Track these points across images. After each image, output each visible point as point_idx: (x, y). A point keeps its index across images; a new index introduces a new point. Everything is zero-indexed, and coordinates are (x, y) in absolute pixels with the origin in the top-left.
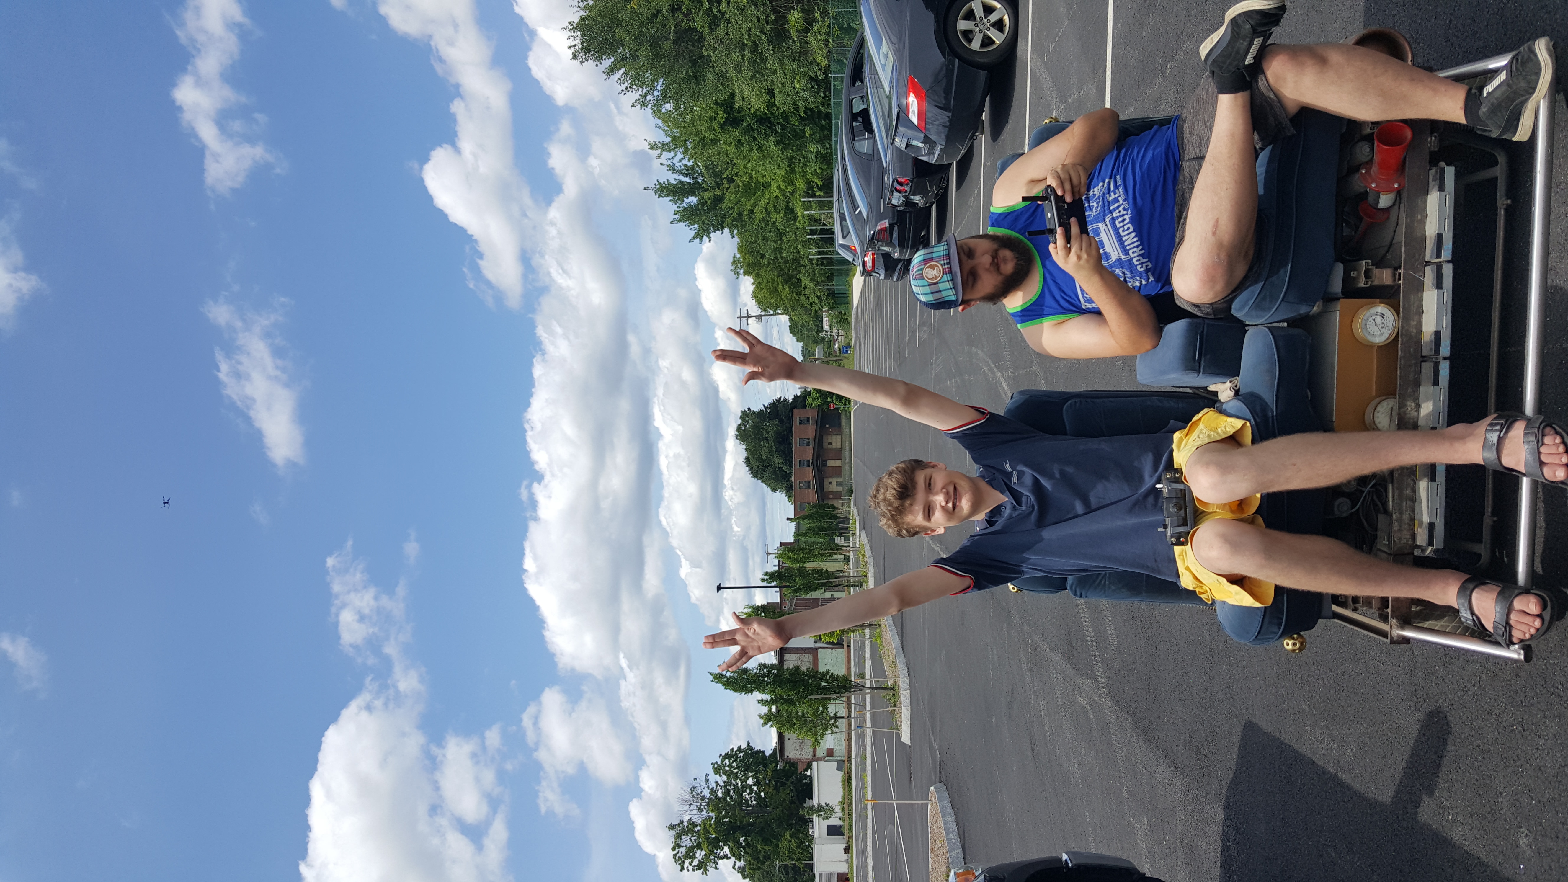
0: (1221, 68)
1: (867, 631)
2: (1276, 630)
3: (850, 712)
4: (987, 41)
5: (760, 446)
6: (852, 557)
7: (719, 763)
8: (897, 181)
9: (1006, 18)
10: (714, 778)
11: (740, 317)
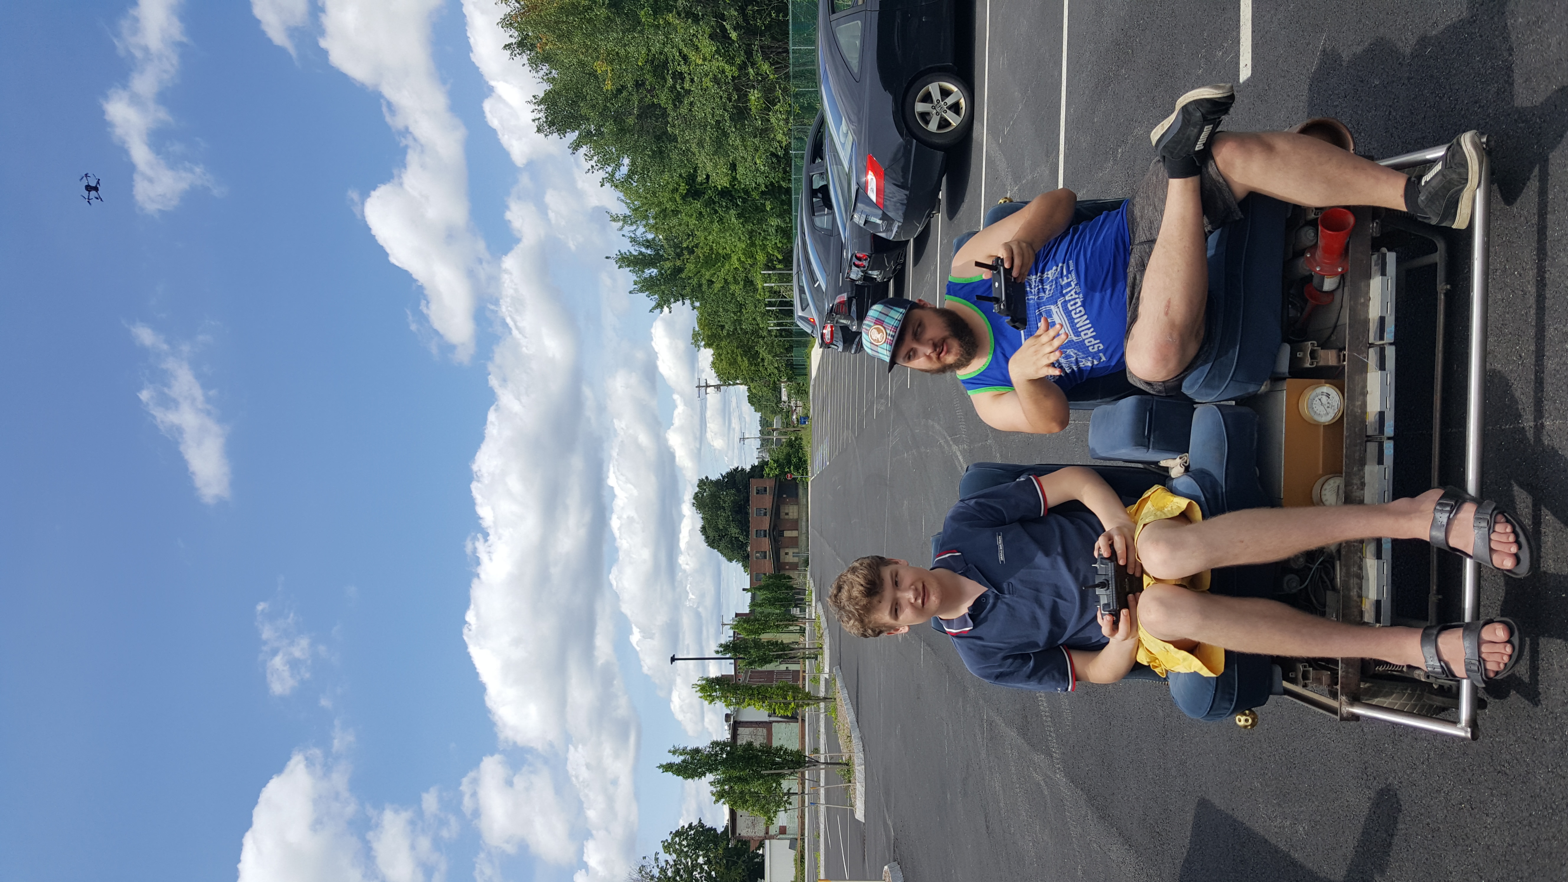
0: (1171, 153)
1: (822, 705)
2: (1228, 706)
3: (803, 788)
4: (943, 123)
5: (717, 515)
6: (807, 629)
7: (669, 841)
8: (856, 256)
9: (962, 101)
10: (664, 857)
11: (699, 387)
